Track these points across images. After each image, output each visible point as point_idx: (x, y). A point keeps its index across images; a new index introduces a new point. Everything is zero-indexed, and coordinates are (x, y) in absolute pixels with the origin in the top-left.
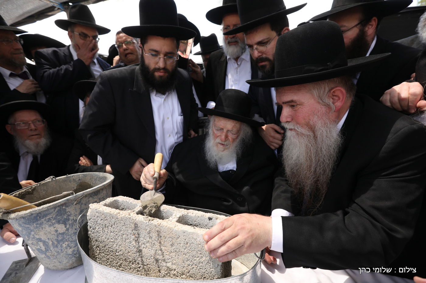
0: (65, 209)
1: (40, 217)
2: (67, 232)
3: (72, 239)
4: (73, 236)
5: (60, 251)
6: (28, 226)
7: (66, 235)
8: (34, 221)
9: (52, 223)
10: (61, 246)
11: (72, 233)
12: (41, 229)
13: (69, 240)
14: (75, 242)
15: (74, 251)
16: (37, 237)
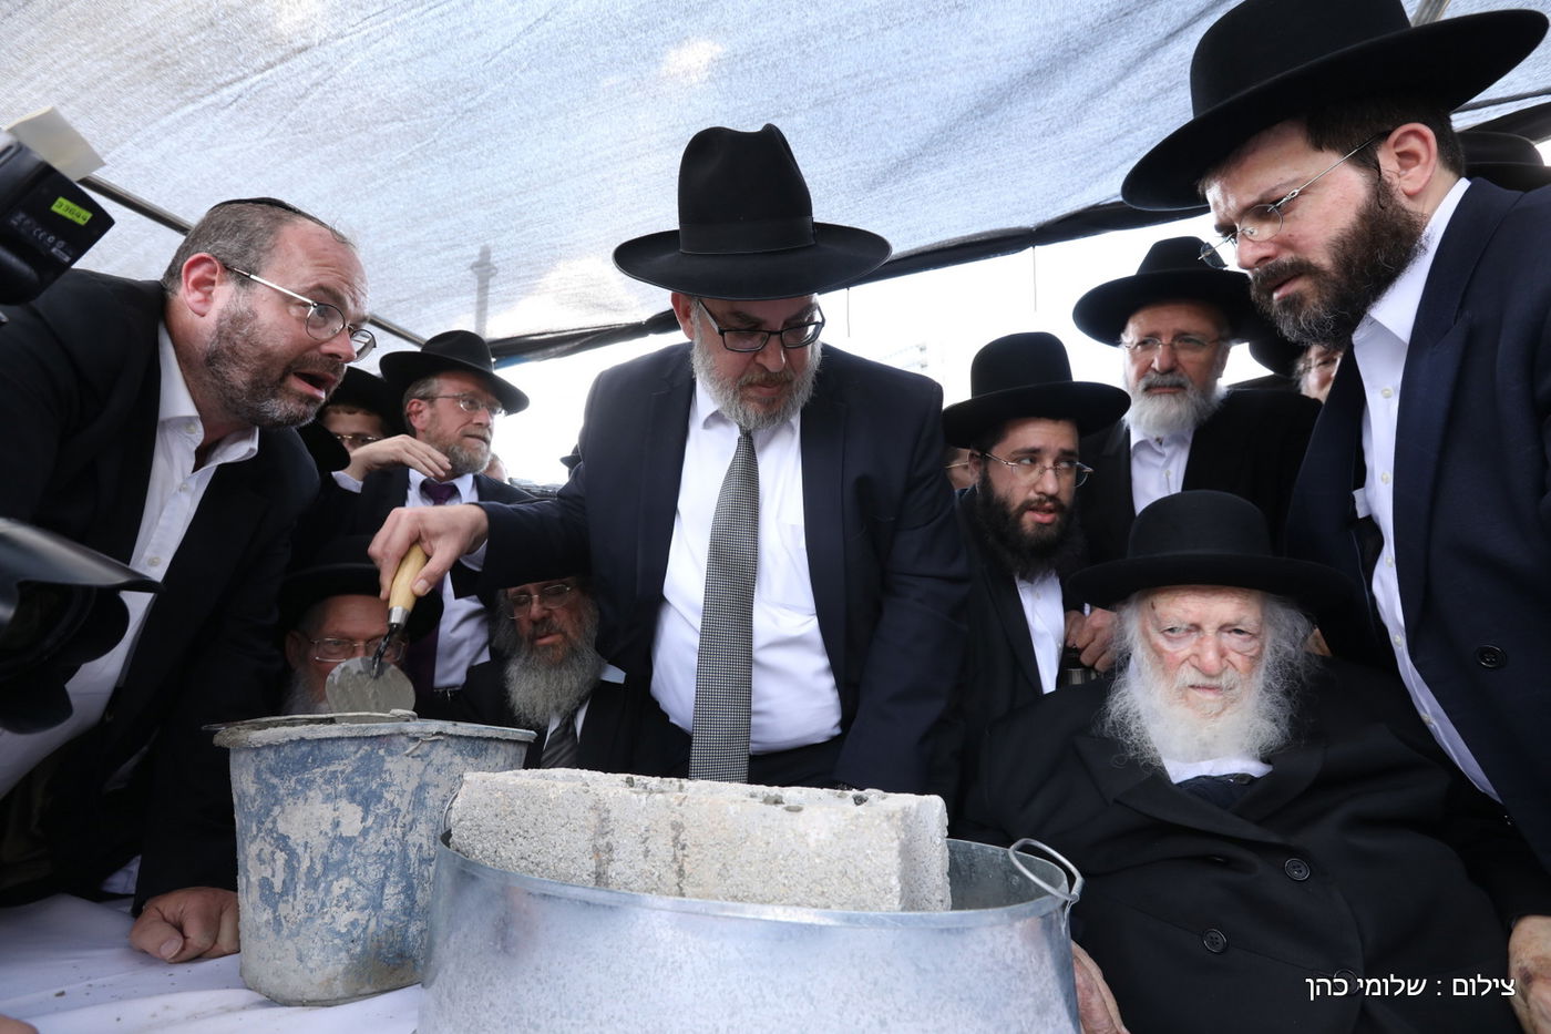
0: (383, 760)
1: (314, 761)
2: (361, 840)
3: (366, 874)
4: (371, 864)
5: (317, 907)
6: (275, 781)
7: (354, 851)
8: (297, 767)
9: (336, 789)
10: (328, 891)
11: (374, 851)
12: (301, 802)
13: (355, 875)
14: (368, 889)
15: (354, 924)
16: (282, 827)
